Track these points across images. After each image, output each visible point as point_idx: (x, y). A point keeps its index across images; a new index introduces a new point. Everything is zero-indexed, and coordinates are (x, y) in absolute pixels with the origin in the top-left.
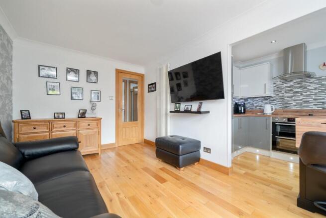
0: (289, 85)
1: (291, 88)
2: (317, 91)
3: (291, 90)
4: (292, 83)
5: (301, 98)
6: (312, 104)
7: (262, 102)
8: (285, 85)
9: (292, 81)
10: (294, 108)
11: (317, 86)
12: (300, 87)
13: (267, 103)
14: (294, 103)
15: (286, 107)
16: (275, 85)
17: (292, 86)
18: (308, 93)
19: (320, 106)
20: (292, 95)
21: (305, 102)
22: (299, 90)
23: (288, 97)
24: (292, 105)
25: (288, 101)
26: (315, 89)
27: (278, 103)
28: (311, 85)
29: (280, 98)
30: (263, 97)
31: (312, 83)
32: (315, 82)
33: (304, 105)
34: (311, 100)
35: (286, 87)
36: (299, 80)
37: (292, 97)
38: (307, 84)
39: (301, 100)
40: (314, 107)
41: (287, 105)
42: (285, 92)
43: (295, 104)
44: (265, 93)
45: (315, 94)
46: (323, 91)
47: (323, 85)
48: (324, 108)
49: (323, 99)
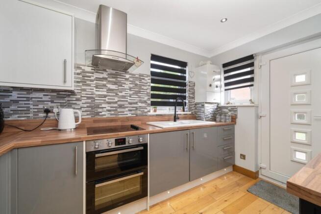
0: (101, 76)
1: (105, 82)
2: (132, 92)
3: (105, 85)
4: (105, 75)
5: (116, 99)
6: (127, 109)
7: (52, 102)
8: (96, 75)
9: (105, 70)
10: (108, 115)
11: (131, 86)
12: (115, 83)
13: (63, 106)
14: (107, 106)
15: (98, 114)
16: (79, 71)
17: (106, 79)
18: (123, 94)
19: (134, 112)
20: (105, 93)
21: (121, 106)
22: (114, 87)
23: (100, 96)
24: (105, 109)
25: (101, 104)
26: (130, 89)
27: (85, 105)
28: (127, 82)
29: (88, 98)
31: (127, 79)
32: (130, 79)
33: (119, 110)
34: (126, 104)
35: (98, 79)
36: (114, 72)
37: (105, 96)
38: (123, 81)
39: (116, 103)
40: (129, 114)
42: (96, 87)
43: (109, 108)
44: (65, 82)
46: (136, 93)
47: (136, 85)
48: (137, 115)
49: (136, 103)
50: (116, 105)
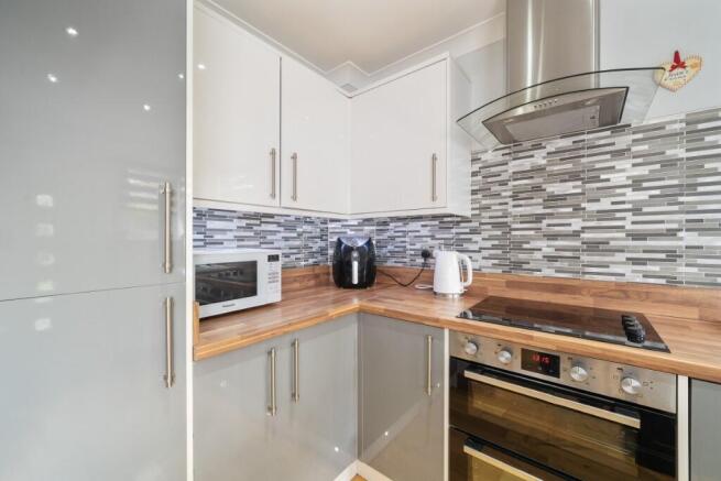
0: (526, 164)
1: (537, 180)
2: (643, 196)
3: (537, 189)
4: (539, 158)
5: (577, 224)
6: (621, 257)
8: (514, 166)
9: (538, 147)
10: (548, 272)
11: (643, 171)
12: (574, 176)
14: (547, 247)
15: (518, 265)
16: (476, 167)
17: (540, 169)
18: (605, 204)
19: (655, 268)
20: (540, 210)
21: (593, 246)
22: (569, 188)
23: (525, 219)
24: (538, 255)
25: (527, 240)
26: (637, 184)
27: (488, 244)
28: (618, 164)
29: (496, 226)
30: (434, 217)
31: (619, 154)
32: (634, 149)
33: (585, 258)
34: (617, 239)
35: (518, 175)
36: (566, 143)
37: (539, 218)
38: (602, 161)
39: (576, 234)
40: (632, 274)
41: (522, 256)
42: (515, 197)
43: (552, 252)
45: (636, 211)
46: (669, 195)
47: (670, 164)
48: (673, 282)
49: (672, 233)
50: (577, 243)
